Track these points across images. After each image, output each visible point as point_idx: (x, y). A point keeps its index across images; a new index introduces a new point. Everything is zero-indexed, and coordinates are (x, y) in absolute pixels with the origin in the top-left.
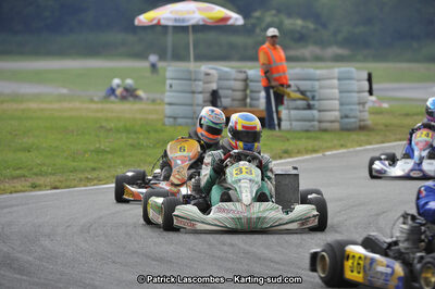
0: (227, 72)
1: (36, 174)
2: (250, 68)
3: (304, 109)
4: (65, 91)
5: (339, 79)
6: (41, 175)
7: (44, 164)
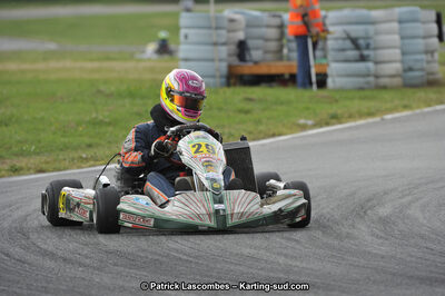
0: (256, 18)
1: (16, 155)
2: (286, 11)
3: (356, 61)
4: (52, 46)
5: (400, 22)
6: (22, 155)
7: (26, 141)
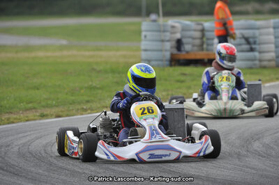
1: (44, 107)
2: (206, 21)
3: (248, 51)
4: (64, 42)
5: (274, 28)
6: (47, 107)
7: (50, 99)
